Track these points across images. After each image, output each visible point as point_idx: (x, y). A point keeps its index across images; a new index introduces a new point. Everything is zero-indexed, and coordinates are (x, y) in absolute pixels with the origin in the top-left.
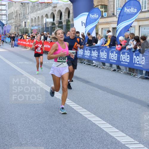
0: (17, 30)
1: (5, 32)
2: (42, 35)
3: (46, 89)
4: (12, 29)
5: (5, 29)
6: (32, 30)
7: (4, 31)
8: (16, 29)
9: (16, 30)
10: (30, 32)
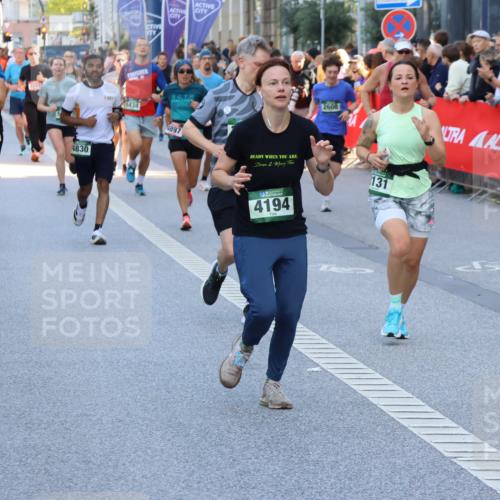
0: (266, 21)
1: (173, 33)
2: (453, 58)
3: (480, 475)
4: (226, 17)
5: (174, 13)
6: (375, 16)
7: (168, 28)
8: (259, 8)
9: (258, 20)
10: (358, 34)
